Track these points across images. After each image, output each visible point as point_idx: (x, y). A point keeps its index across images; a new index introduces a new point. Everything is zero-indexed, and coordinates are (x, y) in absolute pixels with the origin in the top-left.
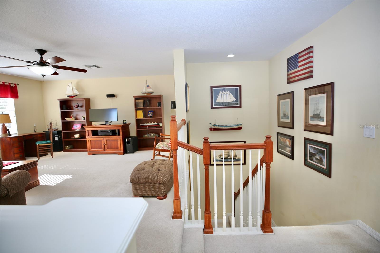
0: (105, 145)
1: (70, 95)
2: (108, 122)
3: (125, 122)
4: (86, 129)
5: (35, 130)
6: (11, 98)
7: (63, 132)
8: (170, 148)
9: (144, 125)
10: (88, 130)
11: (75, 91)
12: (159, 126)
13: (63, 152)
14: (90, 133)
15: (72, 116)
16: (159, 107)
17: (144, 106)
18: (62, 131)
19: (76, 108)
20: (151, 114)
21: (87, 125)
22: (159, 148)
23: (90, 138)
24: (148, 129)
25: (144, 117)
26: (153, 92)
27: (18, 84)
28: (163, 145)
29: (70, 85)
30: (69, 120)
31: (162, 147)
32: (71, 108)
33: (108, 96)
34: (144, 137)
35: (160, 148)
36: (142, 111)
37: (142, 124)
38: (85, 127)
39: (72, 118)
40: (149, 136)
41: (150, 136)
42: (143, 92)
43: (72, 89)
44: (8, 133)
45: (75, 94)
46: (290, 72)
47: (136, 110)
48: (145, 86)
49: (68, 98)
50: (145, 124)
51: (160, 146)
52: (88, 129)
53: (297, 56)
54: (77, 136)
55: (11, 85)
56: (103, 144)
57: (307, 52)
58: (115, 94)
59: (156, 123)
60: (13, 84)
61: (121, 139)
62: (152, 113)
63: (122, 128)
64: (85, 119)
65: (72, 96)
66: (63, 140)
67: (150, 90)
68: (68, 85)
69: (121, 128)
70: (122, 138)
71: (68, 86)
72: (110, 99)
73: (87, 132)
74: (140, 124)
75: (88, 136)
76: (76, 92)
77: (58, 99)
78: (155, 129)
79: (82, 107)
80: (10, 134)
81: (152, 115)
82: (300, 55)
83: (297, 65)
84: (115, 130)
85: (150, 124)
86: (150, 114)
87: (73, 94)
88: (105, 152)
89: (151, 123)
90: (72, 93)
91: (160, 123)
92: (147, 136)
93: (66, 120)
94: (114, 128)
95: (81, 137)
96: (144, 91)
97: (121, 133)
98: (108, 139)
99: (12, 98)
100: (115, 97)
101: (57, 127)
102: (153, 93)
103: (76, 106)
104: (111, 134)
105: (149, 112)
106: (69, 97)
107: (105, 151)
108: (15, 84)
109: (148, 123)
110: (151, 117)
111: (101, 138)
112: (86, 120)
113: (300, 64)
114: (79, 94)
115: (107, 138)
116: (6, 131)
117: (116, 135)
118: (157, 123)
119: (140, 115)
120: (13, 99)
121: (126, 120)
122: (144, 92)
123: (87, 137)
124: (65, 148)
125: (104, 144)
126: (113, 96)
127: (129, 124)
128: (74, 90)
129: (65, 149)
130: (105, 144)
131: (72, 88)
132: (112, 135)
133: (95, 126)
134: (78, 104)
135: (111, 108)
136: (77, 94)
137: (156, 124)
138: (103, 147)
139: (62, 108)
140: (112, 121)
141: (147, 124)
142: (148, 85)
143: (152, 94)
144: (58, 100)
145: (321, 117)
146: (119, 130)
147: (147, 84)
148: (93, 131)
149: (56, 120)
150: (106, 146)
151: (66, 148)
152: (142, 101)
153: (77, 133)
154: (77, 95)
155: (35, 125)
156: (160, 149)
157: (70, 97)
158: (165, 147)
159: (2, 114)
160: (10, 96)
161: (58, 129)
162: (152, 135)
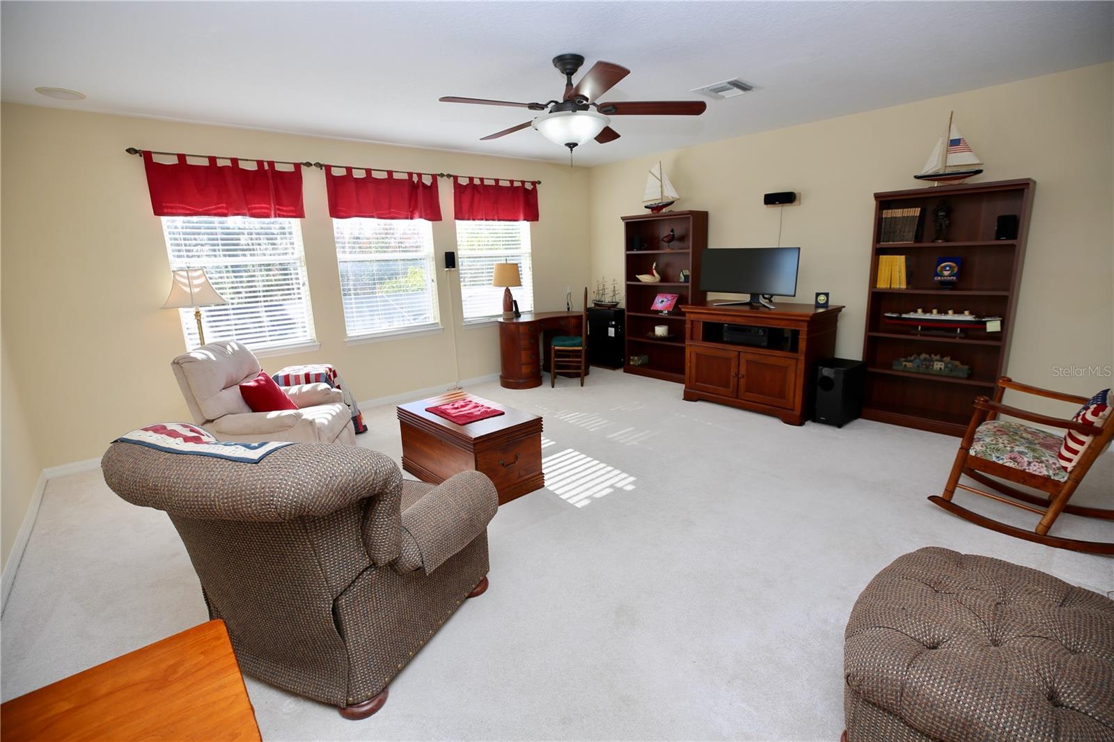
0: (738, 379)
1: (653, 203)
2: (761, 296)
3: (822, 299)
4: (687, 314)
5: (568, 304)
6: (525, 220)
7: (628, 315)
8: (1064, 473)
9: (904, 316)
10: (692, 319)
11: (668, 186)
12: (985, 328)
13: (625, 372)
14: (699, 329)
15: (654, 268)
16: (1004, 242)
17: (918, 238)
18: (626, 313)
19: (667, 244)
20: (947, 271)
21: (692, 304)
22: (988, 458)
23: (694, 348)
24: (919, 338)
25: (908, 283)
26: (977, 168)
27: (539, 183)
28: (1016, 449)
29: (656, 170)
30: (645, 279)
31: (1014, 459)
32: (653, 243)
33: (771, 199)
34: (894, 368)
35: (994, 459)
36: (902, 258)
37: (893, 313)
38: (684, 308)
39: (653, 275)
40: (922, 370)
41: (927, 367)
42: (921, 174)
43: (659, 183)
44: (514, 310)
45: (668, 197)
47: (878, 252)
48: (940, 145)
49: (648, 212)
50: (912, 315)
51: (998, 450)
52: (693, 317)
54: (660, 331)
55: (526, 187)
56: (733, 374)
58: (795, 192)
59: (967, 313)
60: (530, 184)
61: (802, 366)
62: (956, 270)
63: (808, 327)
64: (688, 282)
65: (660, 205)
66: (627, 338)
67: (960, 160)
68: (650, 172)
69: (805, 324)
70: (803, 362)
71: (650, 174)
72: (775, 210)
73: (688, 326)
74: (888, 312)
75: (692, 339)
76: (670, 194)
77: (622, 218)
78: (957, 340)
79: (682, 238)
80: (518, 314)
81: (953, 278)
84: (781, 331)
85: (934, 316)
86: (946, 273)
87: (660, 201)
88: (737, 400)
89: (939, 312)
90: (660, 197)
91: (991, 316)
92: (909, 365)
93: (639, 281)
94: (778, 322)
95: (671, 336)
96: (931, 167)
97: (802, 345)
98: (750, 357)
99: (526, 222)
100: (794, 204)
101: (617, 299)
102: (980, 172)
103: (667, 236)
104: (765, 344)
105: (940, 265)
106: (650, 210)
107: (737, 398)
108: (534, 183)
109: (925, 312)
110: (945, 284)
111: (731, 351)
112: (689, 284)
114: (678, 197)
115: (748, 354)
116: (510, 304)
117: (781, 349)
118: (971, 313)
119: (895, 272)
120: (529, 223)
121: (827, 295)
122: (930, 173)
123: (688, 342)
124: (629, 360)
125: (737, 374)
126: (788, 198)
127: (839, 309)
128: (664, 187)
129: (629, 364)
130: (740, 376)
131: (661, 181)
132: (769, 347)
133: (715, 310)
134: (672, 231)
135: (776, 246)
136: (671, 200)
137: (967, 317)
138: (731, 385)
139: (630, 245)
140: (773, 292)
141: (919, 315)
142: (954, 136)
144: (623, 220)
146: (795, 333)
147: (953, 132)
148: (707, 325)
149: (614, 280)
150: (742, 381)
151: (631, 363)
152: (916, 212)
153: (661, 322)
154: (671, 203)
155: (569, 291)
156: (994, 462)
157: (653, 209)
158: (1029, 463)
159: (505, 262)
160: (522, 216)
161: (618, 306)
162: (938, 366)
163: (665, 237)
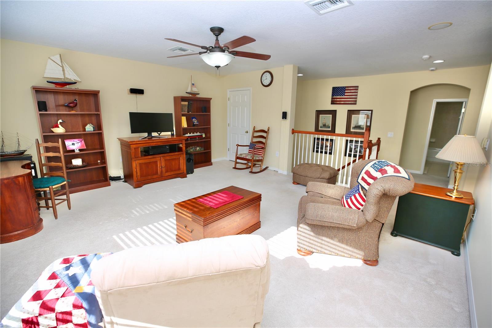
0: (162, 169)
1: (55, 80)
9: (185, 136)
12: (202, 137)
14: (138, 152)
15: (59, 123)
17: (188, 111)
24: (190, 141)
25: (187, 125)
33: (133, 91)
36: (185, 117)
39: (60, 128)
40: (195, 151)
42: (187, 92)
43: (61, 68)
45: (70, 79)
46: (335, 97)
48: (190, 84)
50: (187, 135)
52: (135, 146)
53: (345, 88)
54: (77, 162)
56: (159, 167)
57: (354, 88)
61: (185, 156)
67: (195, 90)
68: (51, 58)
69: (184, 141)
73: (134, 151)
75: (135, 157)
77: (33, 87)
81: (197, 123)
82: (347, 88)
83: (344, 94)
85: (192, 135)
87: (63, 80)
89: (193, 134)
91: (203, 133)
92: (191, 150)
93: (53, 132)
95: (84, 164)
96: (189, 90)
97: (184, 148)
100: (143, 95)
102: (199, 94)
104: (168, 151)
105: (193, 119)
107: (162, 176)
111: (157, 158)
113: (346, 94)
114: (79, 80)
115: (165, 157)
118: (199, 133)
119: (184, 122)
122: (189, 92)
126: (140, 92)
128: (66, 72)
130: (163, 167)
131: (63, 67)
134: (75, 100)
136: (74, 81)
137: (198, 134)
138: (159, 172)
141: (189, 135)
142: (193, 83)
143: (198, 96)
144: (34, 89)
145: (361, 128)
147: (192, 81)
152: (186, 103)
153: (76, 156)
154: (75, 83)
157: (56, 84)
161: (25, 153)
162: (198, 148)
163: (71, 103)
